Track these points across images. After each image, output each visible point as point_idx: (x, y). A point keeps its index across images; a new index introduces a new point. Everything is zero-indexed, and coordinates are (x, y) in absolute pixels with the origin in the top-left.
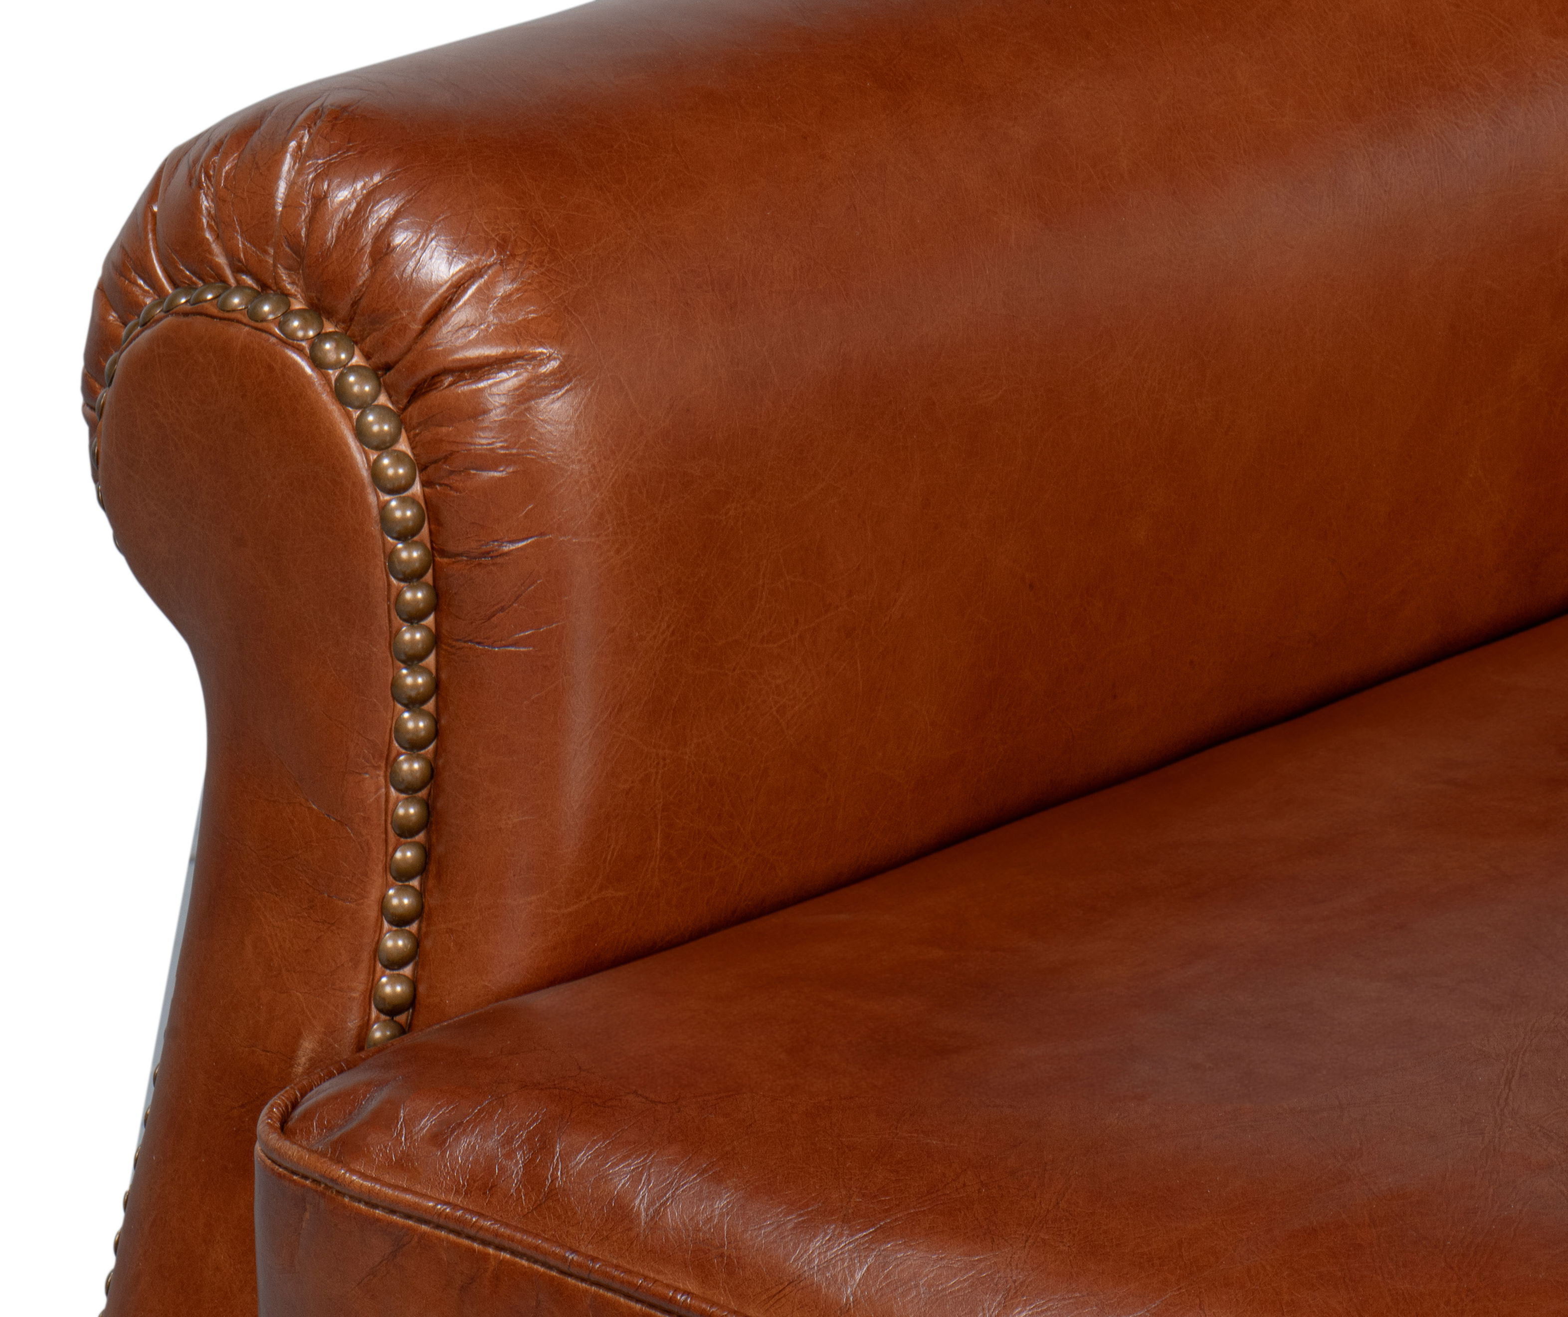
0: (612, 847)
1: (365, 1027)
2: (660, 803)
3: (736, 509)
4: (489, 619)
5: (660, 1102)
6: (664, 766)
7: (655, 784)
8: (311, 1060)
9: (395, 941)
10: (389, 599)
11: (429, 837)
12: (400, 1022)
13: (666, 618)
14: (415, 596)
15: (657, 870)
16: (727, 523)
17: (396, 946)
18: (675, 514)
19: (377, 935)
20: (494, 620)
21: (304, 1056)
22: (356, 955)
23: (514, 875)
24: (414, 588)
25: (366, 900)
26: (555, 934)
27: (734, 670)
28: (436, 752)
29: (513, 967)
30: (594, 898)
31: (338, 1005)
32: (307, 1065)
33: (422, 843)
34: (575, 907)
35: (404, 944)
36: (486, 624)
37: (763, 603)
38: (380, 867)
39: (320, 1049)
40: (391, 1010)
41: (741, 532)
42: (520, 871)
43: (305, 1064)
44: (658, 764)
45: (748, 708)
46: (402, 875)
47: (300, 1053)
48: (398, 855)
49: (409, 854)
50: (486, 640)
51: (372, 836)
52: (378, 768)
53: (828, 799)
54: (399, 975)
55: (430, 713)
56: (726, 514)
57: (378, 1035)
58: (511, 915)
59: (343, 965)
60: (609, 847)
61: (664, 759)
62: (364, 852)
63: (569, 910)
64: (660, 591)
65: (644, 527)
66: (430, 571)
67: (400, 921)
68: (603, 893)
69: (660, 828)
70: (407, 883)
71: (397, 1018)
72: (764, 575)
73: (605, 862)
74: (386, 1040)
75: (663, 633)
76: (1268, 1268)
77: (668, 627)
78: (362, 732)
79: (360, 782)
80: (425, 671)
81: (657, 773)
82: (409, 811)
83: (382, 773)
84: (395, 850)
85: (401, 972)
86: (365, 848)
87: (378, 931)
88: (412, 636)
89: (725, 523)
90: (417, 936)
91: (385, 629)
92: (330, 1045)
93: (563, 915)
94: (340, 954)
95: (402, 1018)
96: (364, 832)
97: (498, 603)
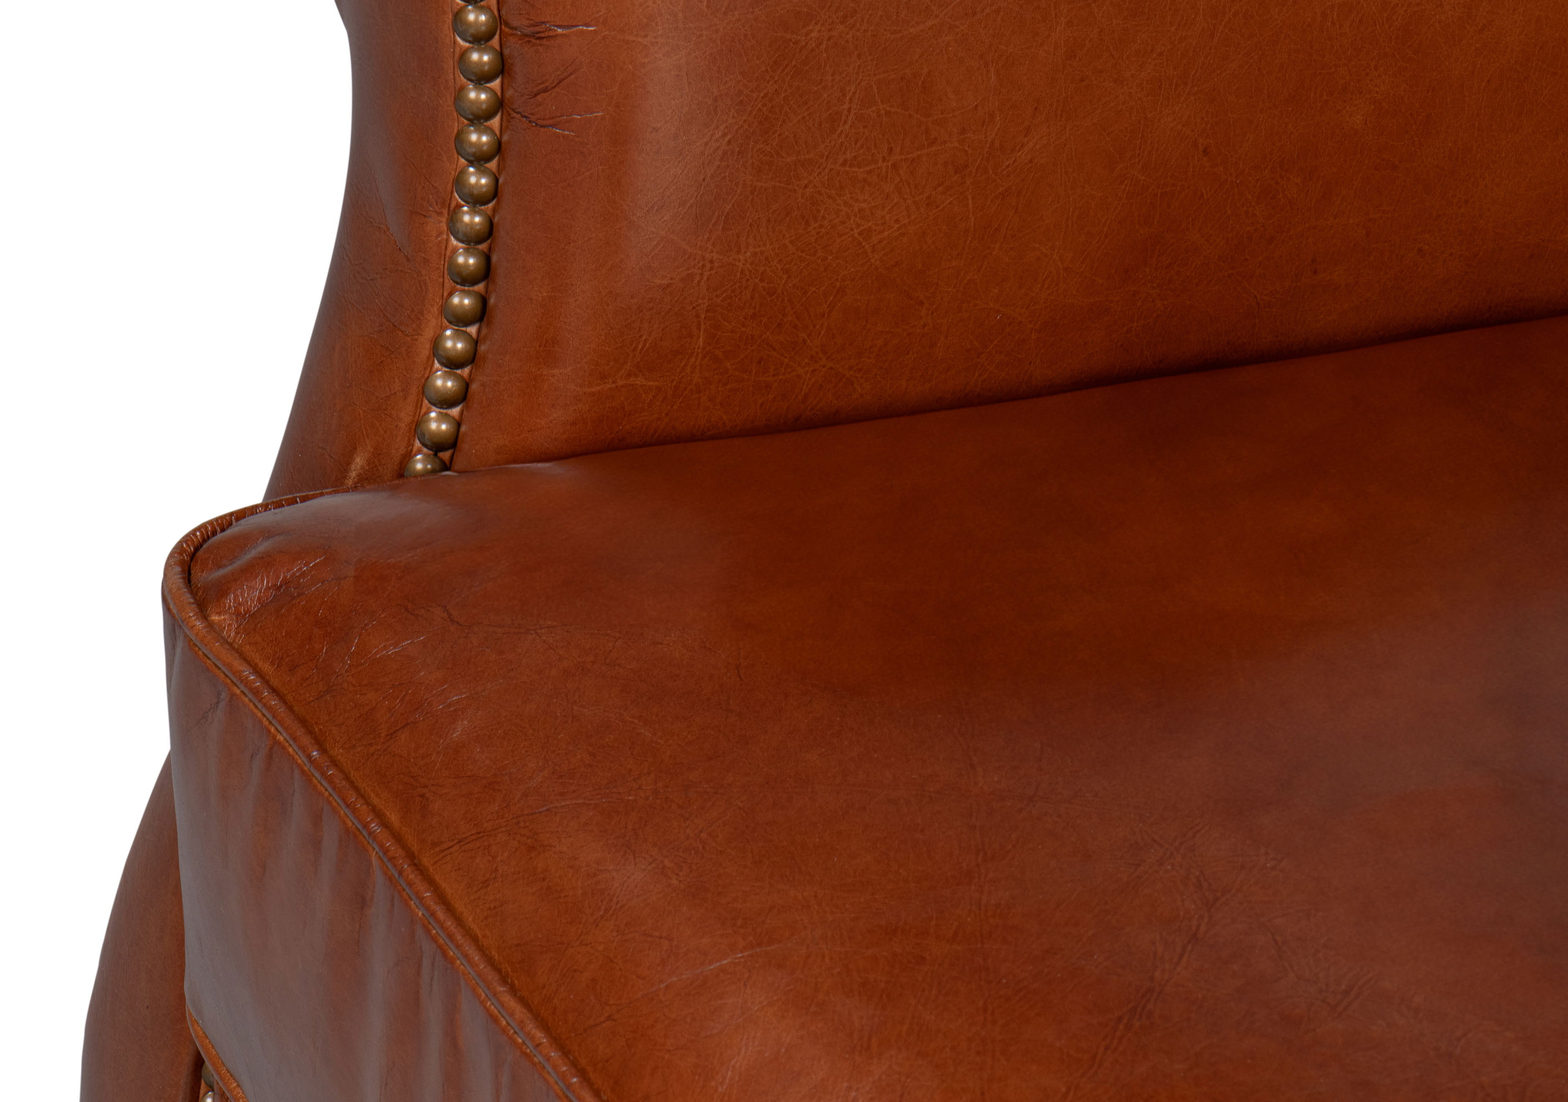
0: (644, 338)
1: (408, 456)
2: (704, 304)
3: (819, 31)
4: (535, 95)
5: (458, 623)
6: (712, 269)
7: (698, 285)
8: (359, 476)
9: (445, 382)
10: (454, 58)
11: (487, 287)
12: (444, 458)
13: (722, 127)
14: (481, 58)
15: (698, 367)
16: (807, 44)
17: (444, 386)
18: (741, 27)
19: (428, 372)
20: (539, 97)
21: (355, 470)
22: (407, 387)
23: (540, 346)
24: (481, 51)
25: (420, 337)
26: (575, 410)
27: (806, 187)
28: (495, 210)
29: (531, 433)
30: (620, 383)
31: (386, 430)
32: (356, 480)
33: (481, 293)
34: (598, 388)
35: (453, 386)
36: (532, 100)
37: (847, 127)
38: (435, 310)
39: (367, 468)
40: (437, 446)
41: (825, 55)
42: (546, 343)
43: (355, 478)
44: (704, 266)
45: (821, 226)
46: (460, 320)
47: (353, 467)
48: (456, 300)
49: (466, 302)
50: (530, 116)
51: (430, 277)
52: (440, 214)
53: (924, 326)
54: (447, 414)
55: (493, 172)
56: (807, 35)
57: (419, 466)
58: (534, 383)
59: (395, 393)
60: (641, 337)
61: (711, 262)
62: (422, 290)
63: (593, 390)
64: (715, 100)
65: (701, 35)
66: (497, 37)
67: (452, 364)
68: (632, 379)
69: (703, 327)
70: (464, 329)
71: (441, 454)
72: (851, 100)
73: (635, 349)
74: (425, 473)
75: (717, 140)
76: (827, 960)
77: (724, 135)
78: (428, 177)
79: (423, 223)
80: (489, 130)
81: (702, 274)
82: (468, 261)
83: (444, 220)
84: (451, 294)
85: (449, 411)
86: (423, 288)
87: (429, 369)
88: (477, 96)
89: (804, 44)
90: (468, 380)
91: (451, 84)
92: (376, 466)
93: (585, 393)
94: (394, 382)
95: (446, 455)
96: (424, 272)
97: (543, 83)
